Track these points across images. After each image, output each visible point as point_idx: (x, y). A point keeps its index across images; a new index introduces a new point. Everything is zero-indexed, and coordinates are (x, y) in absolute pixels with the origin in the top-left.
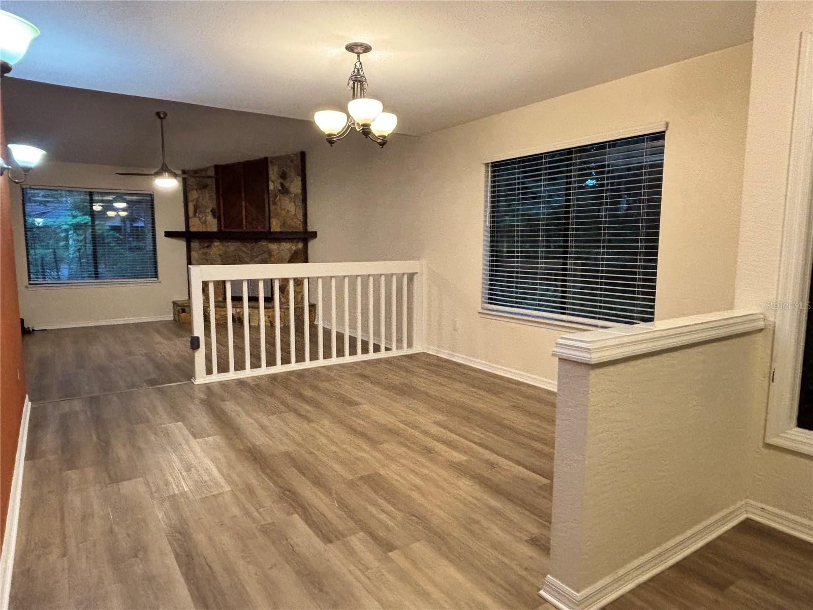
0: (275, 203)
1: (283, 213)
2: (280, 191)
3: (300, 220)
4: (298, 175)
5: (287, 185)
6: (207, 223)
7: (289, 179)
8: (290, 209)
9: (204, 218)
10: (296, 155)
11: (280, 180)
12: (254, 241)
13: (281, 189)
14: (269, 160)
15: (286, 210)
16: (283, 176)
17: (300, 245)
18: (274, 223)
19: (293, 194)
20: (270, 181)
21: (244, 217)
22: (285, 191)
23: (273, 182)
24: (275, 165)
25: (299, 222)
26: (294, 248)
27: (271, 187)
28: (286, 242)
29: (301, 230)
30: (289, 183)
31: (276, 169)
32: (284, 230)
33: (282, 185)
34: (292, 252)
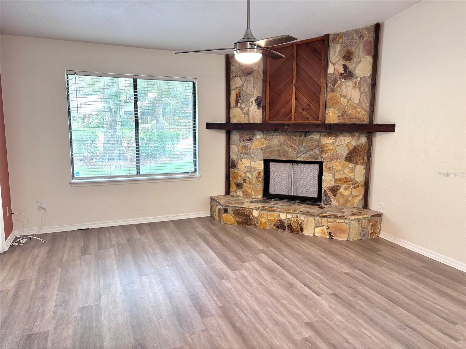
0: (333, 90)
1: (344, 101)
2: (341, 74)
3: (365, 110)
4: (369, 54)
5: (351, 66)
6: (250, 113)
7: (355, 60)
8: (353, 97)
9: (247, 108)
10: (368, 29)
11: (342, 62)
12: (303, 135)
13: (343, 72)
14: (331, 37)
15: (348, 98)
16: (348, 56)
17: (363, 140)
18: (331, 114)
19: (359, 79)
20: (329, 63)
21: (293, 107)
22: (348, 74)
23: (334, 64)
24: (338, 43)
25: (364, 113)
26: (354, 143)
27: (331, 70)
28: (344, 136)
29: (366, 121)
30: (354, 65)
31: (338, 47)
32: (343, 121)
33: (345, 67)
34: (351, 148)
